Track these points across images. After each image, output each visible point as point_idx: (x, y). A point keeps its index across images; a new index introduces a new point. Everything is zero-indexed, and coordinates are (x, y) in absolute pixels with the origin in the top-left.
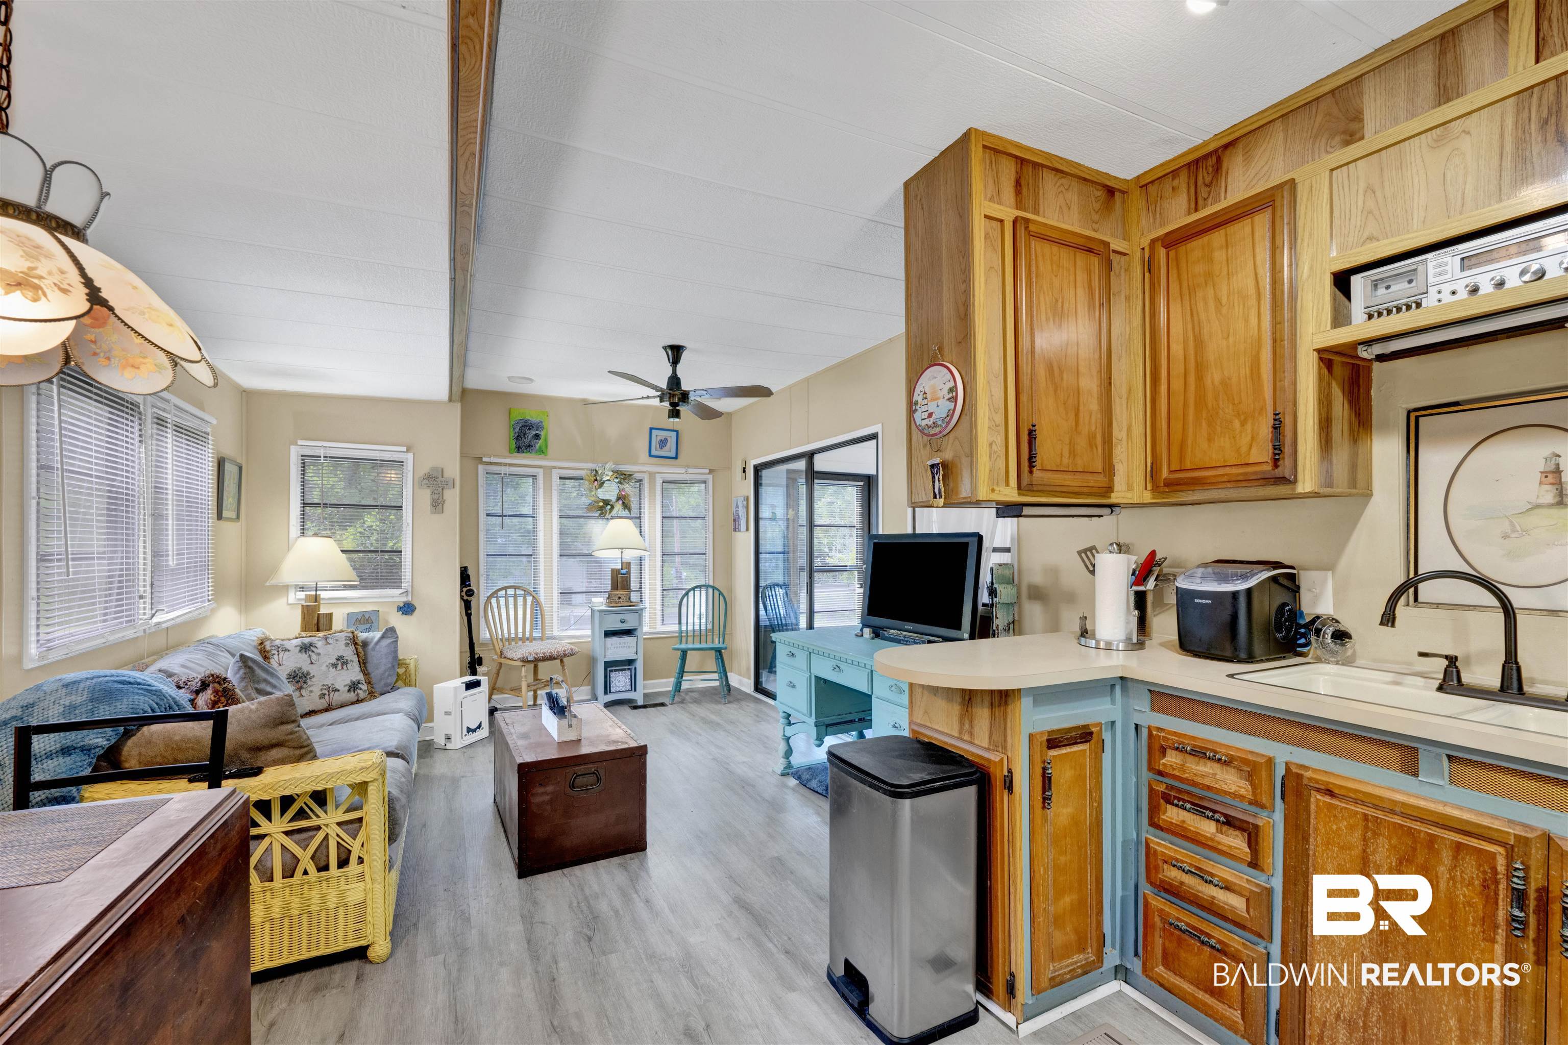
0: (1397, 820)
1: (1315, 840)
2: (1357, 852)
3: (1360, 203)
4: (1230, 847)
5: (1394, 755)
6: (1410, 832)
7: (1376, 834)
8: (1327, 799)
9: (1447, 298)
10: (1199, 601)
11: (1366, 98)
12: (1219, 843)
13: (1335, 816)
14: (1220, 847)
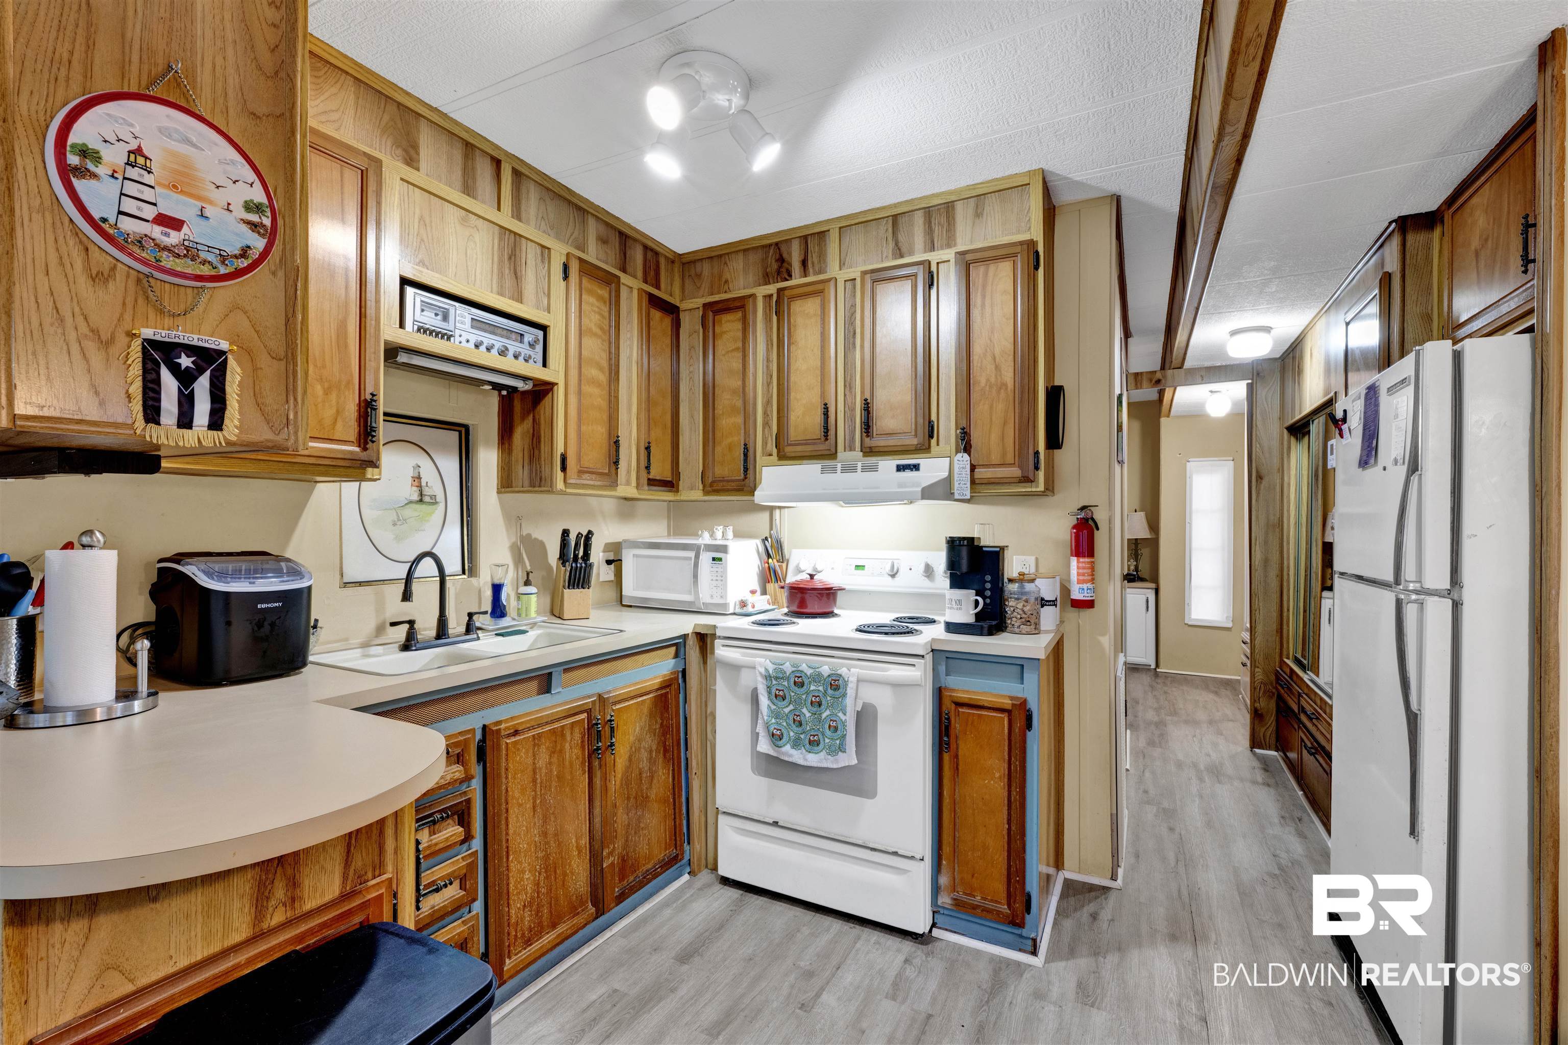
0: (548, 728)
1: (507, 778)
2: (531, 768)
3: (416, 227)
4: (447, 839)
5: (534, 685)
6: (553, 731)
7: (539, 746)
8: (513, 739)
9: (464, 344)
10: (264, 606)
11: (421, 137)
12: (436, 844)
13: (518, 749)
14: (437, 848)
